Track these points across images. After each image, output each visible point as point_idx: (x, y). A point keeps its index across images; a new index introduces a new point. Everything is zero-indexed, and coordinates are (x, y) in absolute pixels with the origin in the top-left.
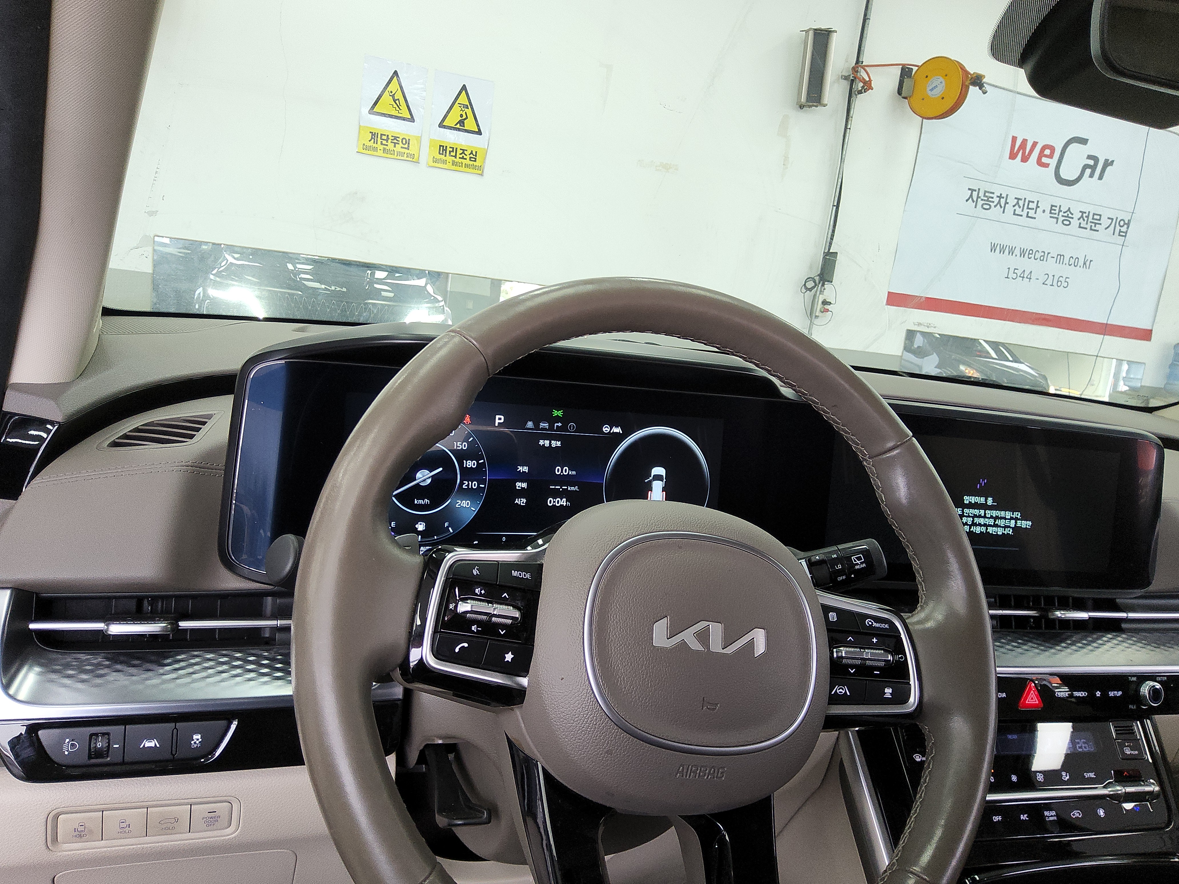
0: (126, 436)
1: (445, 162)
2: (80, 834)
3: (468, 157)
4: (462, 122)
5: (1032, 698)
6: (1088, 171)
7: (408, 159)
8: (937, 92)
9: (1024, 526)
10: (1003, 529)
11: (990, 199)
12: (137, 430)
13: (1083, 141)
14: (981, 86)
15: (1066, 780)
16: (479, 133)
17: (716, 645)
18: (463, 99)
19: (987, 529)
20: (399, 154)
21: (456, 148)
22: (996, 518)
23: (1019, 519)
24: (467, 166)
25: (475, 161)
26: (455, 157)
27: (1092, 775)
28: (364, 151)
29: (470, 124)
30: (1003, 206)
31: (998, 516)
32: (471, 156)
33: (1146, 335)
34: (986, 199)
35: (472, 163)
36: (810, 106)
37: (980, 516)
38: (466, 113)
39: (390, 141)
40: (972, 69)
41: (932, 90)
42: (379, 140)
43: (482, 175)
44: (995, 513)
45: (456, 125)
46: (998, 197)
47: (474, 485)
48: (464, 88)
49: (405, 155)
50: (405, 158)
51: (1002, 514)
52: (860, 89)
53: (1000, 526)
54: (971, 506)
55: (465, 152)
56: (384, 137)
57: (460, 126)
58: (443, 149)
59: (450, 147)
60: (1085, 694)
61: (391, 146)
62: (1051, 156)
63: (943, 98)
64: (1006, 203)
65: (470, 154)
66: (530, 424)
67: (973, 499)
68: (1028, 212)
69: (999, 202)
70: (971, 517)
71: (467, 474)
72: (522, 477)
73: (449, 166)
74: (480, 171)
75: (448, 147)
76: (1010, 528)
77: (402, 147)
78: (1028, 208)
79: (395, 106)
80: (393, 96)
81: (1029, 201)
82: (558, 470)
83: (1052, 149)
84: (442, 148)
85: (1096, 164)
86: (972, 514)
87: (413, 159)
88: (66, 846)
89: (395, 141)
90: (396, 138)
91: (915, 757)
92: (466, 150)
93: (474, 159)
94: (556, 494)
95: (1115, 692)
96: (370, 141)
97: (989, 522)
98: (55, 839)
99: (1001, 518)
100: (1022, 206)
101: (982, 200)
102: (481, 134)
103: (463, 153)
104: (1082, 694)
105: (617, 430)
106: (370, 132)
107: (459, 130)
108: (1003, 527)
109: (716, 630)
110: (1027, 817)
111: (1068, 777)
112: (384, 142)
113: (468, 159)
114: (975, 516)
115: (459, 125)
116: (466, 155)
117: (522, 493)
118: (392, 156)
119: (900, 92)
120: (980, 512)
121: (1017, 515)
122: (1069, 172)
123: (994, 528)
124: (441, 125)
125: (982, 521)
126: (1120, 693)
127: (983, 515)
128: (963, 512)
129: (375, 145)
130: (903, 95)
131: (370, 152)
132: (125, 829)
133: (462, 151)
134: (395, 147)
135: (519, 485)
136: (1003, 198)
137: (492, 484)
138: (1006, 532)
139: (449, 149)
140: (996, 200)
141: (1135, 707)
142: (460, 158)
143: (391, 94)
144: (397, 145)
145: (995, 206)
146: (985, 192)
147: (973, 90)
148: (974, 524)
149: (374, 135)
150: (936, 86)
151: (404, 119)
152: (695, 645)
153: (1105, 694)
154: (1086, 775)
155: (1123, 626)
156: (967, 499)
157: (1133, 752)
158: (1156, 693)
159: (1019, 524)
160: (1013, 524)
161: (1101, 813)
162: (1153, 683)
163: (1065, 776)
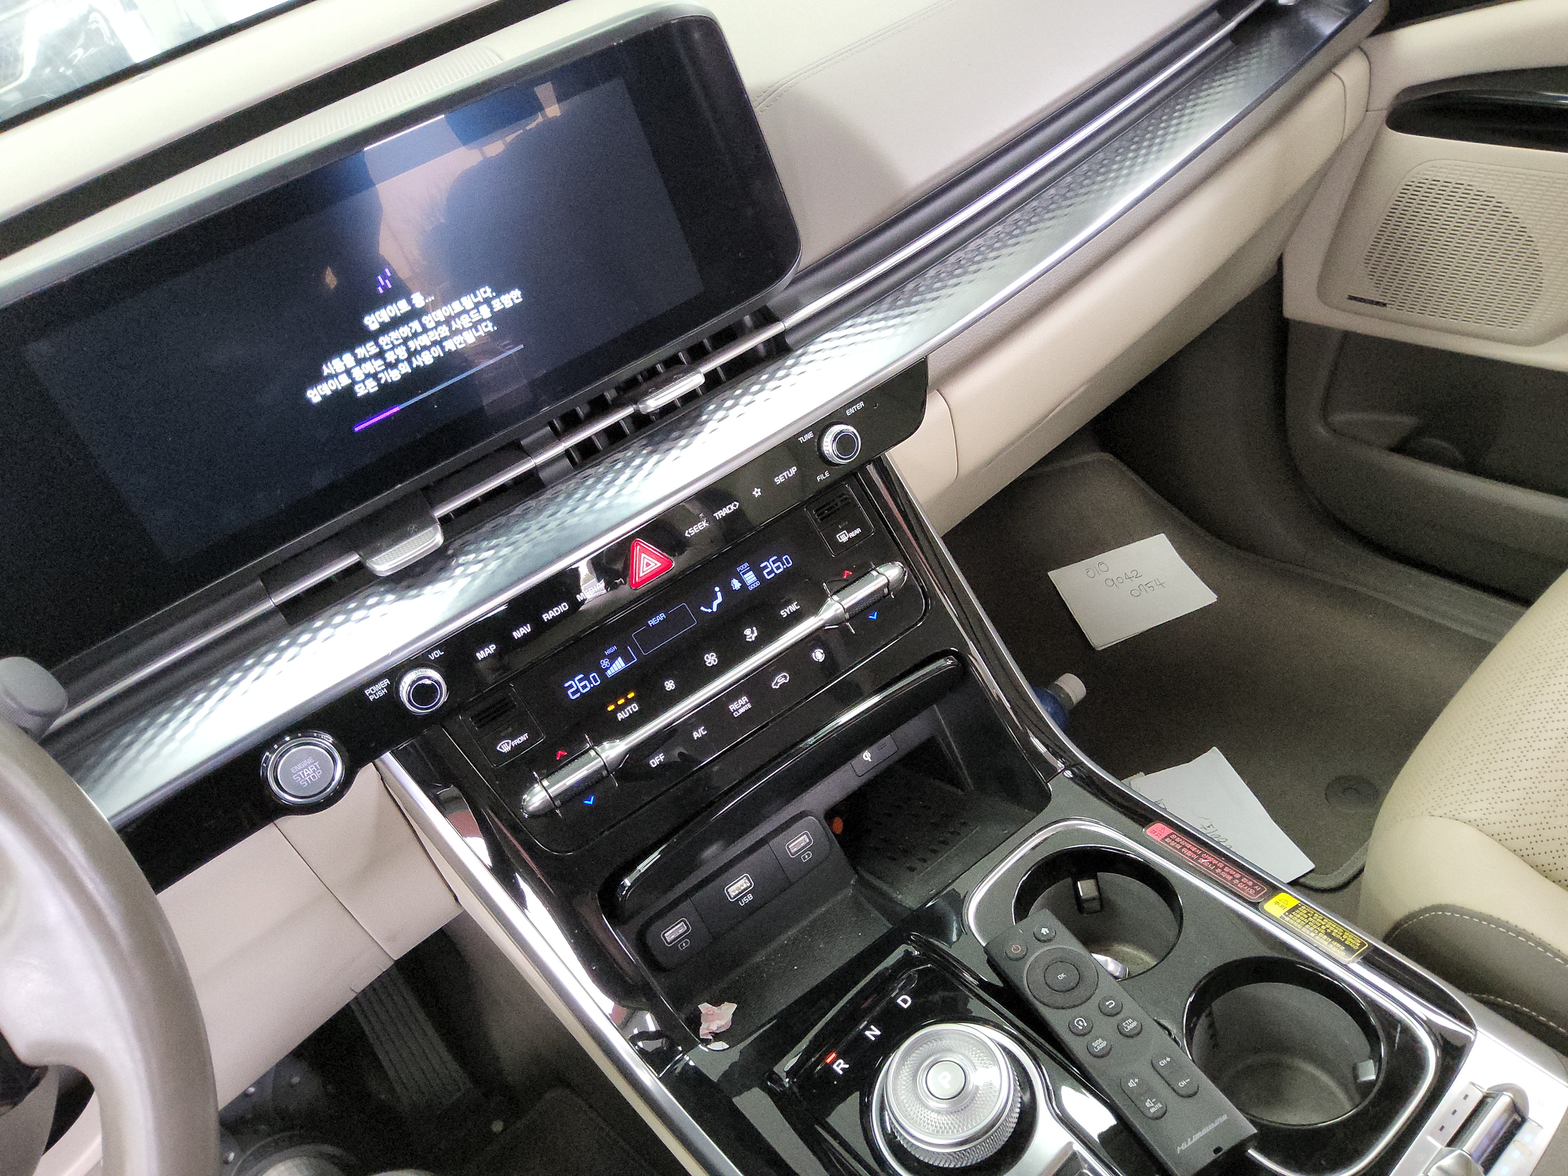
5: (650, 564)
9: (509, 304)
10: (473, 330)
15: (753, 639)
19: (442, 348)
22: (448, 321)
23: (494, 298)
27: (793, 607)
31: (450, 316)
37: (415, 335)
44: (440, 314)
51: (456, 307)
53: (464, 329)
54: (385, 328)
60: (735, 506)
67: (384, 315)
70: (399, 345)
76: (485, 320)
86: (397, 339)
91: (500, 748)
95: (785, 474)
97: (439, 335)
99: (458, 315)
104: (730, 509)
108: (470, 328)
110: (704, 730)
111: (756, 634)
114: (406, 340)
120: (411, 328)
121: (485, 292)
123: (455, 338)
125: (424, 340)
126: (794, 470)
127: (420, 330)
128: (380, 347)
138: (481, 333)
141: (827, 474)
148: (412, 354)
153: (768, 487)
154: (784, 613)
155: (790, 340)
156: (372, 322)
157: (852, 535)
158: (844, 442)
159: (497, 305)
160: (485, 312)
161: (819, 655)
162: (836, 429)
163: (751, 634)
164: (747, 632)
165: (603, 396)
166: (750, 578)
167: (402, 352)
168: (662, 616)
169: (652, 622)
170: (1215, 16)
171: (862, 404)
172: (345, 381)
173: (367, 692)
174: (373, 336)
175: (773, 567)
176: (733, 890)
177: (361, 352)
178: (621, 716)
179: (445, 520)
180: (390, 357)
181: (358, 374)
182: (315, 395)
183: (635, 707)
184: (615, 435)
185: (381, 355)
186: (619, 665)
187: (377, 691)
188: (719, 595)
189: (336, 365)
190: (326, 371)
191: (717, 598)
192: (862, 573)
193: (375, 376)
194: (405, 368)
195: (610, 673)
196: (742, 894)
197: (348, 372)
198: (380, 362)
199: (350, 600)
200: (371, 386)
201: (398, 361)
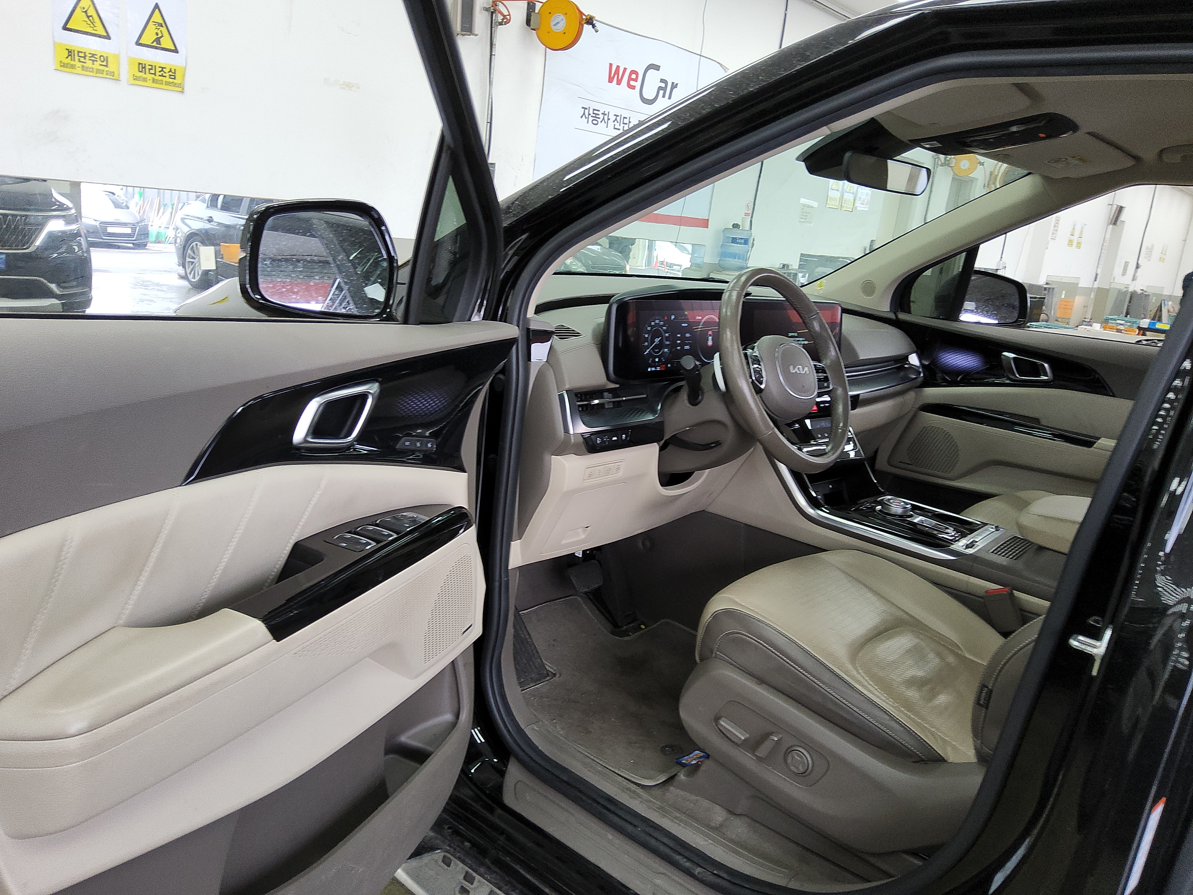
1: (145, 80)
3: (167, 75)
4: (158, 40)
6: (661, 92)
7: (108, 76)
8: (561, 27)
11: (597, 116)
13: (657, 68)
14: (594, 26)
16: (176, 51)
18: (157, 17)
20: (98, 71)
21: (155, 66)
24: (167, 83)
25: (174, 79)
26: (155, 74)
28: (62, 69)
29: (166, 42)
30: (606, 121)
32: (171, 73)
33: (705, 223)
34: (594, 115)
35: (171, 80)
36: (463, 35)
38: (161, 31)
39: (87, 58)
40: (587, 11)
41: (555, 25)
42: (77, 58)
43: (182, 92)
45: (152, 43)
46: (602, 114)
48: (157, 6)
49: (105, 73)
50: (104, 75)
52: (501, 21)
55: (164, 69)
56: (82, 55)
57: (157, 44)
58: (142, 67)
59: (150, 65)
61: (89, 64)
62: (636, 80)
63: (564, 33)
64: (609, 119)
65: (169, 72)
68: (624, 127)
69: (603, 119)
73: (149, 83)
74: (181, 88)
75: (147, 65)
77: (101, 65)
78: (623, 123)
79: (89, 22)
80: (86, 12)
81: (624, 118)
83: (636, 73)
84: (141, 65)
85: (666, 86)
87: (114, 77)
89: (93, 58)
90: (93, 55)
92: (165, 68)
93: (173, 77)
96: (67, 58)
100: (619, 121)
101: (592, 116)
102: (177, 52)
103: (162, 71)
106: (67, 49)
107: (156, 48)
112: (82, 59)
113: (168, 76)
115: (155, 43)
116: (165, 73)
118: (91, 74)
119: (528, 22)
122: (649, 94)
124: (138, 43)
129: (72, 62)
130: (532, 27)
131: (67, 70)
133: (161, 69)
134: (93, 64)
136: (606, 114)
139: (148, 67)
140: (601, 116)
142: (160, 76)
143: (84, 10)
144: (95, 62)
145: (601, 122)
146: (594, 110)
147: (587, 28)
149: (70, 53)
150: (558, 23)
151: (100, 36)
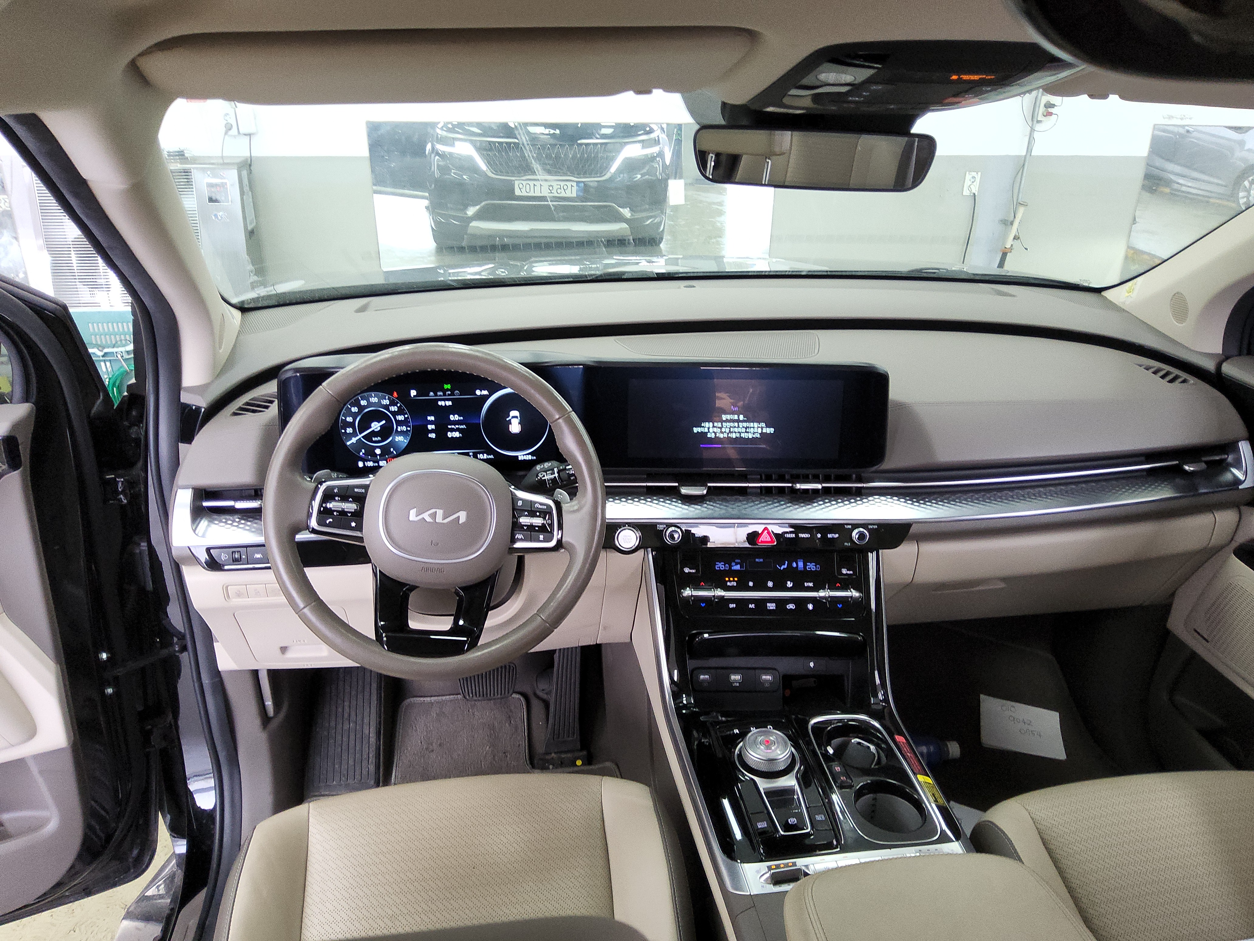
0: (241, 409)
2: (239, 595)
9: (768, 432)
10: (753, 434)
12: (247, 404)
15: (790, 586)
17: (439, 519)
19: (740, 435)
22: (747, 427)
23: (764, 427)
27: (811, 584)
37: (734, 427)
44: (745, 424)
47: (404, 428)
51: (752, 425)
53: (750, 433)
54: (727, 421)
60: (808, 535)
66: (432, 394)
67: (729, 417)
70: (728, 428)
71: (399, 423)
72: (431, 423)
76: (758, 433)
82: (452, 417)
86: (728, 426)
88: (234, 600)
91: (685, 569)
94: (452, 430)
95: (833, 535)
97: (742, 430)
98: (228, 596)
99: (751, 428)
104: (805, 535)
105: (485, 392)
109: (440, 513)
110: (754, 606)
111: (792, 584)
114: (731, 427)
117: (432, 431)
120: (734, 425)
121: (763, 425)
123: (746, 434)
125: (736, 430)
126: (837, 535)
127: (737, 426)
128: (722, 426)
132: (257, 594)
135: (431, 427)
137: (414, 427)
138: (754, 436)
141: (849, 544)
148: (730, 432)
152: (429, 519)
153: (824, 536)
154: (806, 584)
155: (863, 491)
156: (724, 417)
157: (848, 572)
158: (861, 536)
159: (764, 431)
160: (760, 431)
161: (810, 607)
162: (861, 529)
163: (790, 584)
164: (789, 583)
165: (784, 475)
166: (801, 564)
167: (727, 430)
168: (761, 560)
169: (757, 560)
170: (1143, 458)
171: (876, 527)
172: (706, 430)
173: (658, 526)
174: (722, 421)
175: (811, 566)
176: (733, 677)
177: (716, 424)
178: (728, 584)
179: (710, 488)
180: (723, 430)
181: (711, 430)
182: (696, 430)
183: (735, 584)
184: (781, 490)
185: (721, 428)
186: (738, 567)
187: (660, 527)
188: (786, 565)
189: (707, 424)
190: (703, 425)
191: (784, 565)
192: (845, 588)
193: (715, 433)
194: (726, 435)
195: (733, 568)
196: (736, 681)
197: (709, 428)
198: (719, 430)
199: (667, 496)
200: (713, 436)
201: (725, 432)
